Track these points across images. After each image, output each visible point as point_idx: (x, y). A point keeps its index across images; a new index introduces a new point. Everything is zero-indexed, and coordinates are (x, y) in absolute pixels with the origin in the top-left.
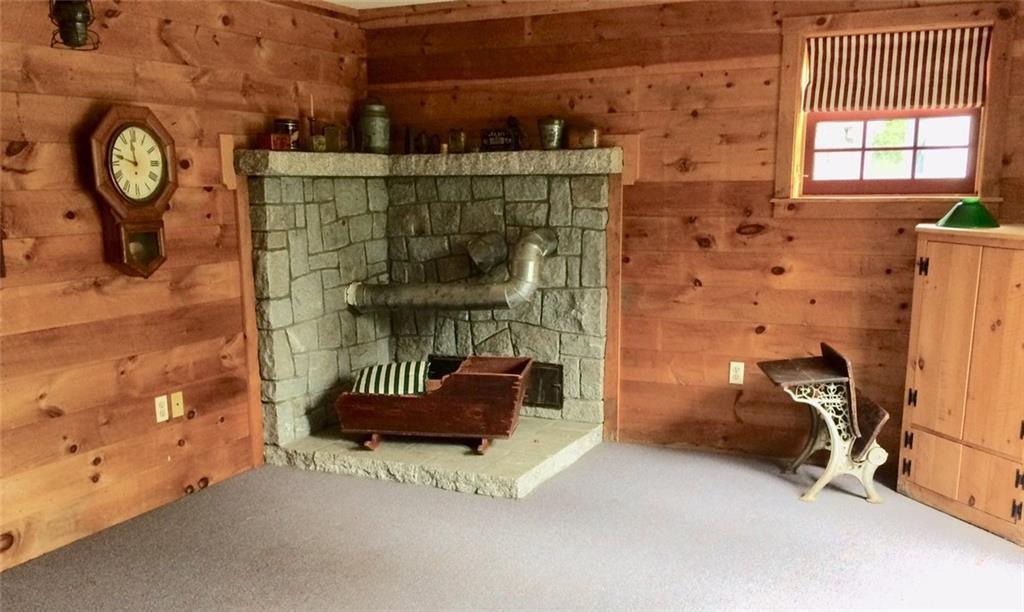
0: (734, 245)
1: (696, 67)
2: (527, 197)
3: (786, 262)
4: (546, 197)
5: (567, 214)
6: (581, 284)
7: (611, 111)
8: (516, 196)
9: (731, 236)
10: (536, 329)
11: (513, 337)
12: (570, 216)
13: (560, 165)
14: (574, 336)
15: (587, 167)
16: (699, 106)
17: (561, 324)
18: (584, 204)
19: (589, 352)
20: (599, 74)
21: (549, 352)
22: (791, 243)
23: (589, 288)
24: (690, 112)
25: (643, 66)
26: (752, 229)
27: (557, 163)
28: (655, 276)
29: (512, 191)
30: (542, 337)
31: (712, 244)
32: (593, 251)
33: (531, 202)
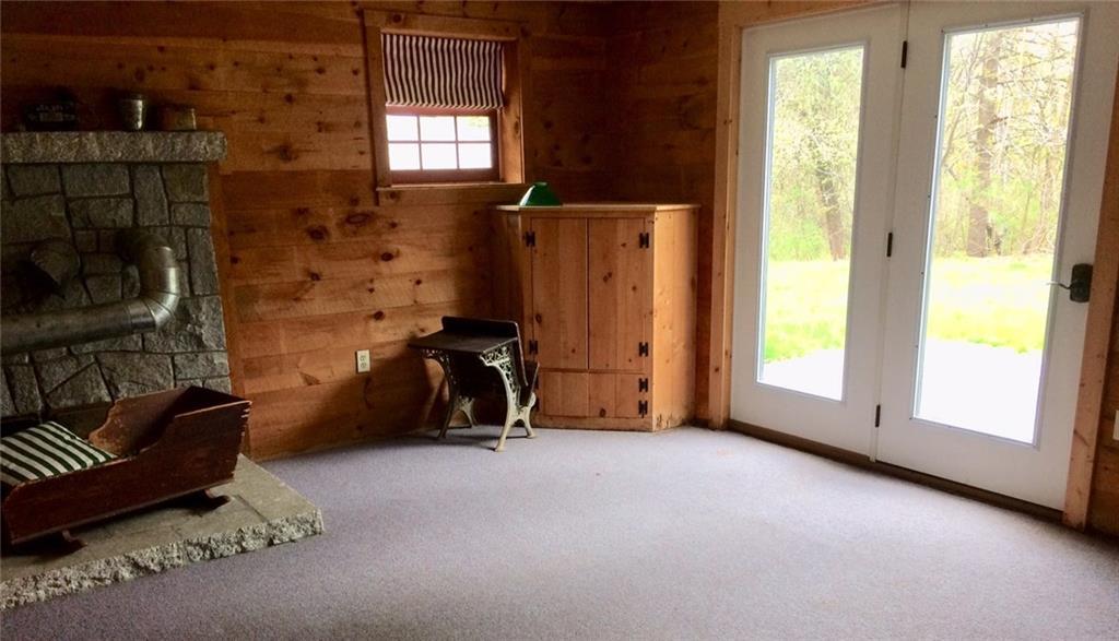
0: (345, 235)
1: (283, 48)
2: (100, 191)
3: (392, 248)
4: (128, 190)
5: (162, 211)
6: (192, 291)
7: (193, 88)
8: (83, 192)
9: (340, 225)
10: (137, 356)
11: (105, 371)
12: (166, 212)
13: (160, 150)
14: (191, 356)
15: (197, 153)
16: (293, 91)
17: (172, 343)
18: (185, 197)
19: (214, 369)
20: (170, 42)
21: (161, 381)
22: (396, 229)
23: (204, 295)
24: (283, 96)
25: (225, 40)
26: (361, 218)
27: (155, 148)
28: (270, 274)
29: (75, 185)
30: (148, 365)
31: (325, 237)
32: (202, 252)
33: (109, 197)
